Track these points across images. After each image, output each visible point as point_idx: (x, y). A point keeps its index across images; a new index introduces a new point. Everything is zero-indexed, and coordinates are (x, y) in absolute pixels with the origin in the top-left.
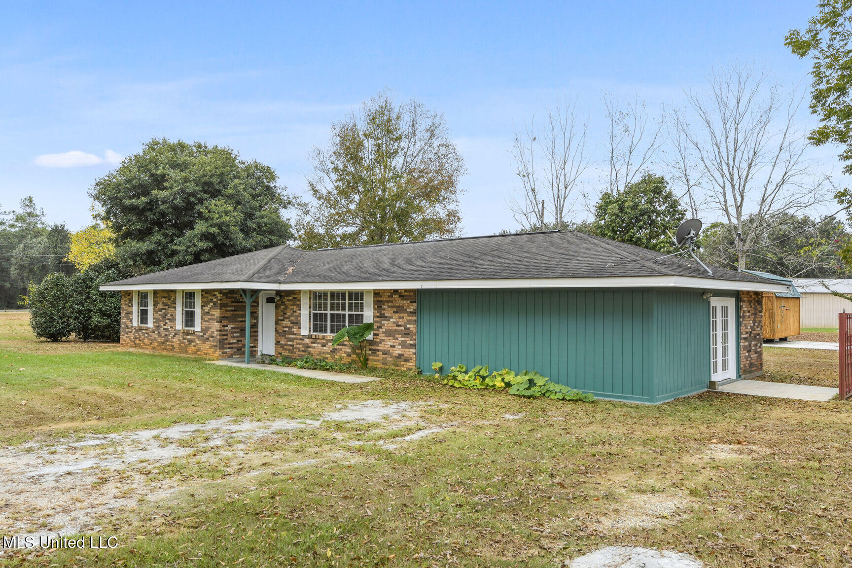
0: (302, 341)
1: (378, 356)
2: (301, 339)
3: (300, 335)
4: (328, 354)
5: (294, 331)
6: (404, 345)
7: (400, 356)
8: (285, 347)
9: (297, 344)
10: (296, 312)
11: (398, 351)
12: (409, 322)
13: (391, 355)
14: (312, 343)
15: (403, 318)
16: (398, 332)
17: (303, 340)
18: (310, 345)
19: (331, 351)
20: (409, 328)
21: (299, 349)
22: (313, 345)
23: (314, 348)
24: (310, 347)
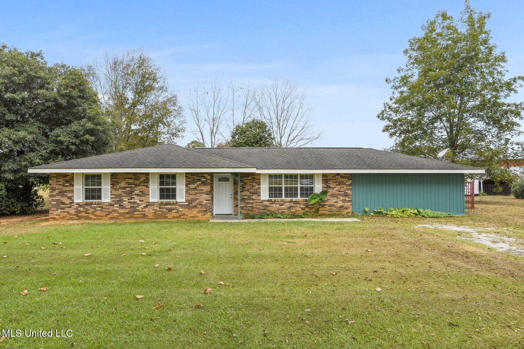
0: (261, 204)
1: (326, 208)
2: (260, 203)
3: (260, 200)
4: (286, 209)
5: (253, 198)
6: (344, 201)
7: (341, 207)
8: (244, 208)
9: (256, 205)
10: (255, 186)
11: (340, 204)
12: (347, 189)
13: (335, 207)
14: (270, 204)
15: (343, 187)
16: (340, 195)
17: (263, 203)
18: (269, 205)
19: (288, 208)
20: (347, 193)
21: (258, 209)
22: (272, 205)
23: (272, 207)
24: (269, 207)
